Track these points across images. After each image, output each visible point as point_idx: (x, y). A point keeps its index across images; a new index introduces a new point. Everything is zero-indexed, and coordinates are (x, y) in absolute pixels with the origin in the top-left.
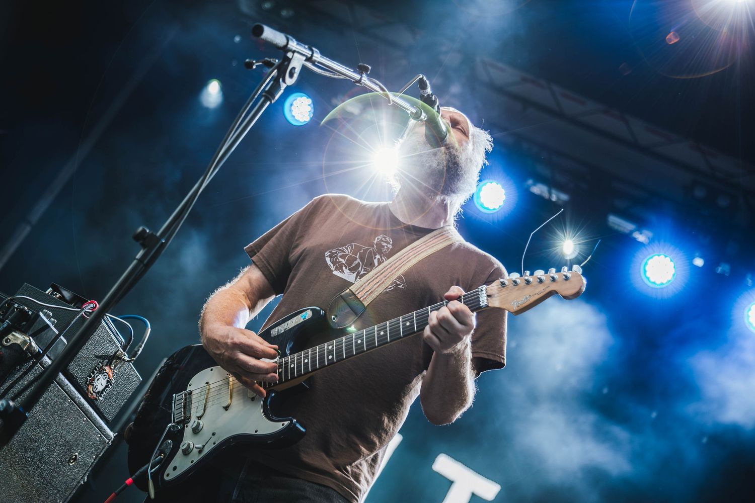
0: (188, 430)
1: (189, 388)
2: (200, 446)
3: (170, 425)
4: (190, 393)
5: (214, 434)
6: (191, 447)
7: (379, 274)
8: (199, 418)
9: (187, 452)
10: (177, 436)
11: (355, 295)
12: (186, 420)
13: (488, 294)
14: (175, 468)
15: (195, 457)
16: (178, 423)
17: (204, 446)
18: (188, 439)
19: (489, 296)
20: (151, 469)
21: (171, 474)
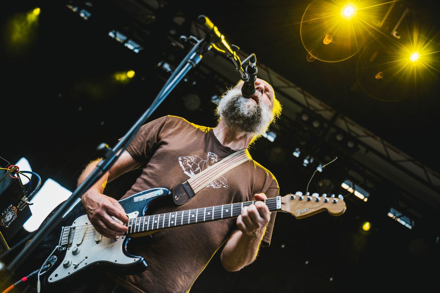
0: (69, 252)
1: (74, 225)
2: (76, 264)
3: (57, 246)
4: (74, 228)
5: (86, 258)
6: (70, 264)
7: (205, 175)
8: (78, 245)
9: (66, 266)
10: (61, 255)
11: (190, 186)
12: (68, 245)
13: (282, 202)
14: (56, 275)
15: (72, 270)
16: (63, 246)
17: (78, 264)
18: (69, 257)
19: (282, 203)
20: (40, 273)
21: (53, 279)
